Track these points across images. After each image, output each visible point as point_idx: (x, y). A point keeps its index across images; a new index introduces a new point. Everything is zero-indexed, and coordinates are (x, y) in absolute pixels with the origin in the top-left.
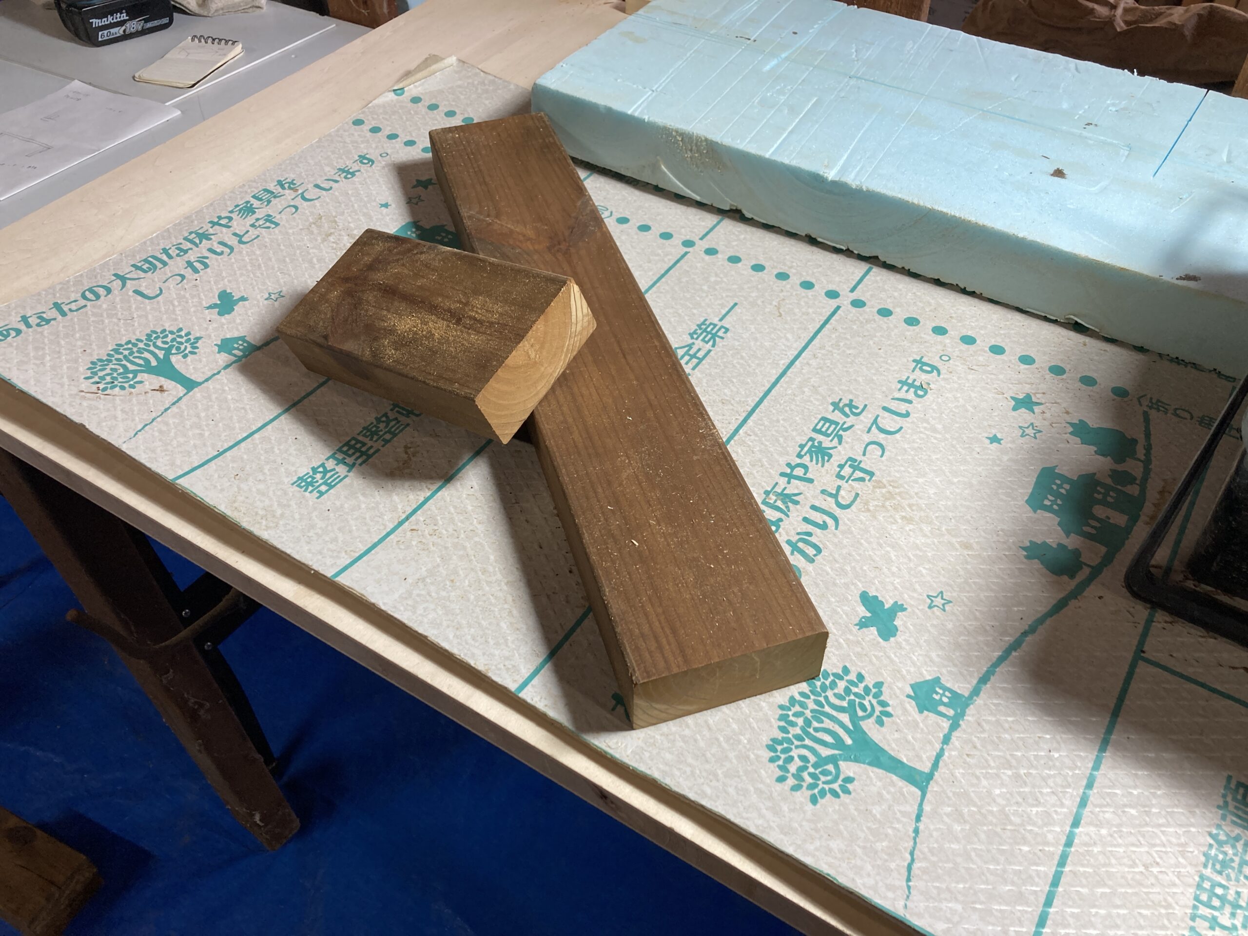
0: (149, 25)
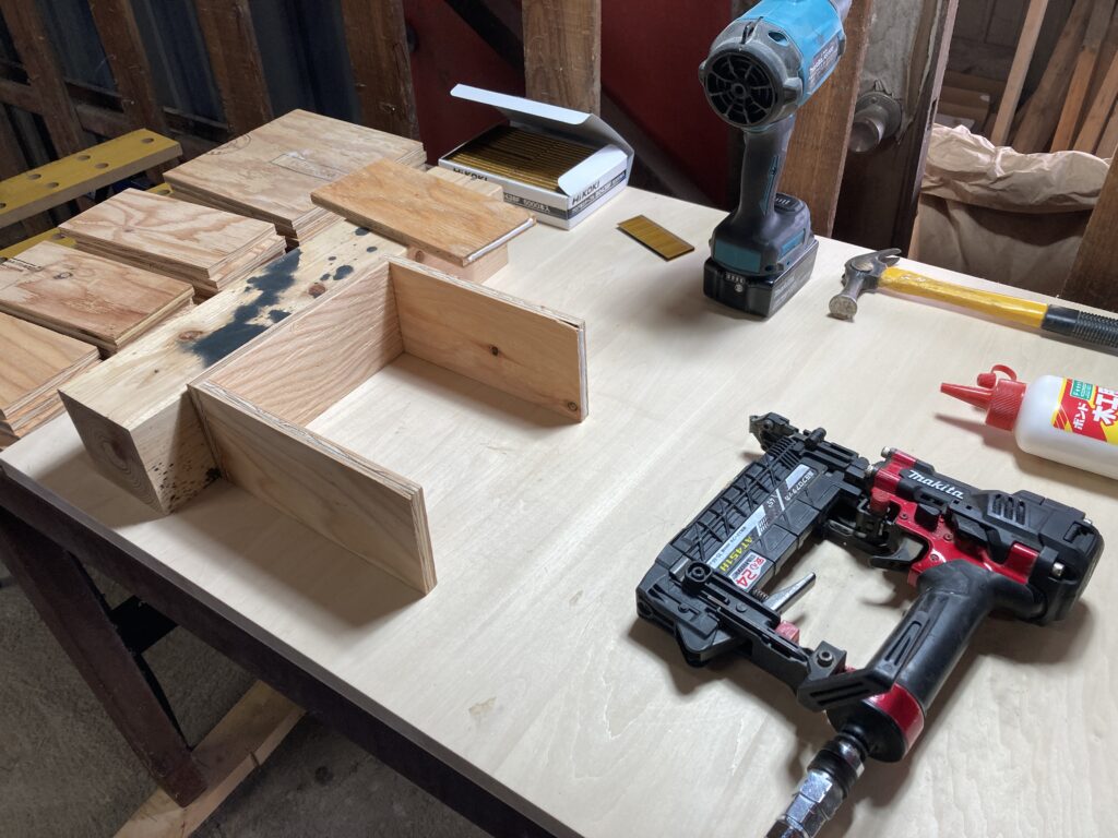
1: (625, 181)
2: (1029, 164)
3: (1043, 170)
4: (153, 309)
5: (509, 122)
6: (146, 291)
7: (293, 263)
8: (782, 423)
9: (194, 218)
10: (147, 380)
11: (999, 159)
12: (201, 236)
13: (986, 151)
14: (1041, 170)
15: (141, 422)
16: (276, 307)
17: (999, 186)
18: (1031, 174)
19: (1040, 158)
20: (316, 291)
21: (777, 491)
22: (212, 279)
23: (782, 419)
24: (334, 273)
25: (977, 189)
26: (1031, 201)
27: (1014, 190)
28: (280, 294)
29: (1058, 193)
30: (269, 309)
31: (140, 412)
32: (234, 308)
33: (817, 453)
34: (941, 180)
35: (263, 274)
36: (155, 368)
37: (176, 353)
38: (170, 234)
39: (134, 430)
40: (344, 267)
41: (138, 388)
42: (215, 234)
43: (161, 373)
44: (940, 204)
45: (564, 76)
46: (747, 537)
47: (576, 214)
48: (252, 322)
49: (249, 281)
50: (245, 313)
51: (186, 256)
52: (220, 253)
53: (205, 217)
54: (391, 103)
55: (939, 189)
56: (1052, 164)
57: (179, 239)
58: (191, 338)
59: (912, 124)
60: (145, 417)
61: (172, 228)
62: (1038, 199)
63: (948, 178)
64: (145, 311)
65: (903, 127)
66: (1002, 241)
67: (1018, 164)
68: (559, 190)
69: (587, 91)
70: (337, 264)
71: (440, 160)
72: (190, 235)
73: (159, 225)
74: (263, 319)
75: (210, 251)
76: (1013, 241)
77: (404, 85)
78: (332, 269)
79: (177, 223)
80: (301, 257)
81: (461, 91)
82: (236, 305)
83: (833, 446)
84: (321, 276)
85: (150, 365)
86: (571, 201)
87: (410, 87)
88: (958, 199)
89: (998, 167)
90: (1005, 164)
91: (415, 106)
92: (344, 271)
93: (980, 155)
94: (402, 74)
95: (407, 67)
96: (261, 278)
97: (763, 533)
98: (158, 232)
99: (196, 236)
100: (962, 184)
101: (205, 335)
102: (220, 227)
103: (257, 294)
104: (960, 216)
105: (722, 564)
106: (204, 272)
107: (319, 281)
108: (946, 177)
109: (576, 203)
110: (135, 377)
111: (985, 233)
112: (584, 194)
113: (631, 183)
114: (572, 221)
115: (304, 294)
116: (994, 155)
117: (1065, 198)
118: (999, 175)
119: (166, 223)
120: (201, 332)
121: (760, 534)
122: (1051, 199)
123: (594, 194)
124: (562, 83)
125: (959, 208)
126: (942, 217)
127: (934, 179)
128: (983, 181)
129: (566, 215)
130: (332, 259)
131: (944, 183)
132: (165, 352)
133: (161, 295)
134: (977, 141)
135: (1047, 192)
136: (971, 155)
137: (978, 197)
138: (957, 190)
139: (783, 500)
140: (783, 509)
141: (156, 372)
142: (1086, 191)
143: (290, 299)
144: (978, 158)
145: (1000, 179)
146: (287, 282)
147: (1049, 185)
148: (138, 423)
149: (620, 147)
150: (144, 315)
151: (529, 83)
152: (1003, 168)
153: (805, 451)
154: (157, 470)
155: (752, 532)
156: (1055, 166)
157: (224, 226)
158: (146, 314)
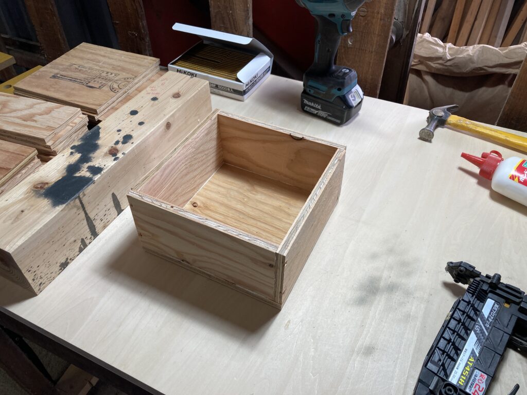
0: (329, 118)
1: (270, 72)
2: (462, 52)
3: (470, 55)
4: (14, 165)
5: (203, 41)
6: (7, 154)
7: (96, 135)
8: (471, 269)
9: (31, 107)
10: (17, 218)
11: (447, 50)
12: (36, 118)
13: (440, 46)
14: (469, 55)
15: (17, 247)
16: (90, 164)
17: (448, 64)
18: (464, 57)
19: (467, 49)
20: (113, 152)
21: (479, 319)
22: (48, 144)
23: (471, 266)
24: (121, 140)
25: (437, 65)
26: (464, 71)
27: (456, 66)
28: (91, 155)
29: (477, 66)
30: (86, 165)
31: (16, 240)
32: (66, 166)
33: (498, 291)
34: (419, 61)
35: (80, 143)
36: (21, 209)
37: (34, 198)
38: (18, 118)
39: (13, 252)
40: (127, 135)
41: (12, 223)
42: (46, 116)
43: (26, 212)
44: (418, 73)
45: (232, 16)
46: (470, 358)
47: (247, 92)
48: (77, 175)
49: (72, 148)
50: (72, 169)
51: (30, 131)
52: (50, 128)
53: (38, 106)
54: (135, 32)
55: (418, 66)
56: (473, 52)
57: (25, 121)
58: (41, 188)
59: (408, 34)
60: (20, 243)
61: (19, 114)
62: (467, 70)
63: (423, 60)
64: (9, 167)
65: (404, 36)
66: (449, 91)
67: (457, 52)
68: (238, 80)
69: (246, 23)
70: (123, 134)
71: (169, 65)
72: (30, 118)
73: (11, 112)
74: (84, 172)
75: (44, 127)
76: (454, 90)
77: (142, 21)
78: (120, 137)
79: (21, 110)
80: (100, 131)
81: (178, 27)
82: (68, 164)
83: (507, 286)
84: (114, 142)
85: (18, 207)
86: (245, 86)
87: (145, 23)
88: (427, 70)
89: (448, 54)
90: (451, 52)
91: (148, 32)
92: (127, 138)
93: (438, 48)
94: (140, 16)
95: (142, 12)
96: (79, 145)
97: (480, 353)
98: (11, 117)
99: (35, 118)
100: (430, 63)
101: (50, 185)
102: (48, 112)
103: (78, 156)
104: (428, 78)
105: (459, 380)
106: (43, 140)
107: (114, 146)
108: (422, 60)
109: (247, 87)
110: (9, 216)
111: (441, 87)
112: (251, 81)
113: (272, 73)
114: (246, 96)
115: (106, 155)
116: (444, 48)
117: (481, 69)
118: (448, 58)
119: (15, 111)
120: (47, 183)
121: (478, 355)
122: (474, 69)
123: (256, 81)
124: (231, 19)
125: (427, 75)
126: (419, 80)
127: (415, 61)
128: (440, 62)
129: (243, 93)
130: (119, 131)
131: (421, 63)
132: (26, 198)
133: (18, 156)
134: (435, 41)
135: (472, 66)
136: (433, 48)
137: (438, 69)
138: (428, 66)
139: (485, 326)
140: (487, 334)
141: (22, 211)
142: (491, 65)
143: (98, 158)
144: (437, 50)
145: (450, 60)
146: (95, 147)
147: (473, 62)
148: (15, 247)
149: (266, 54)
150: (8, 170)
151: (213, 20)
152: (450, 54)
153: (490, 289)
154: (29, 271)
155: (472, 353)
156: (475, 53)
157: (51, 111)
158: (10, 169)
